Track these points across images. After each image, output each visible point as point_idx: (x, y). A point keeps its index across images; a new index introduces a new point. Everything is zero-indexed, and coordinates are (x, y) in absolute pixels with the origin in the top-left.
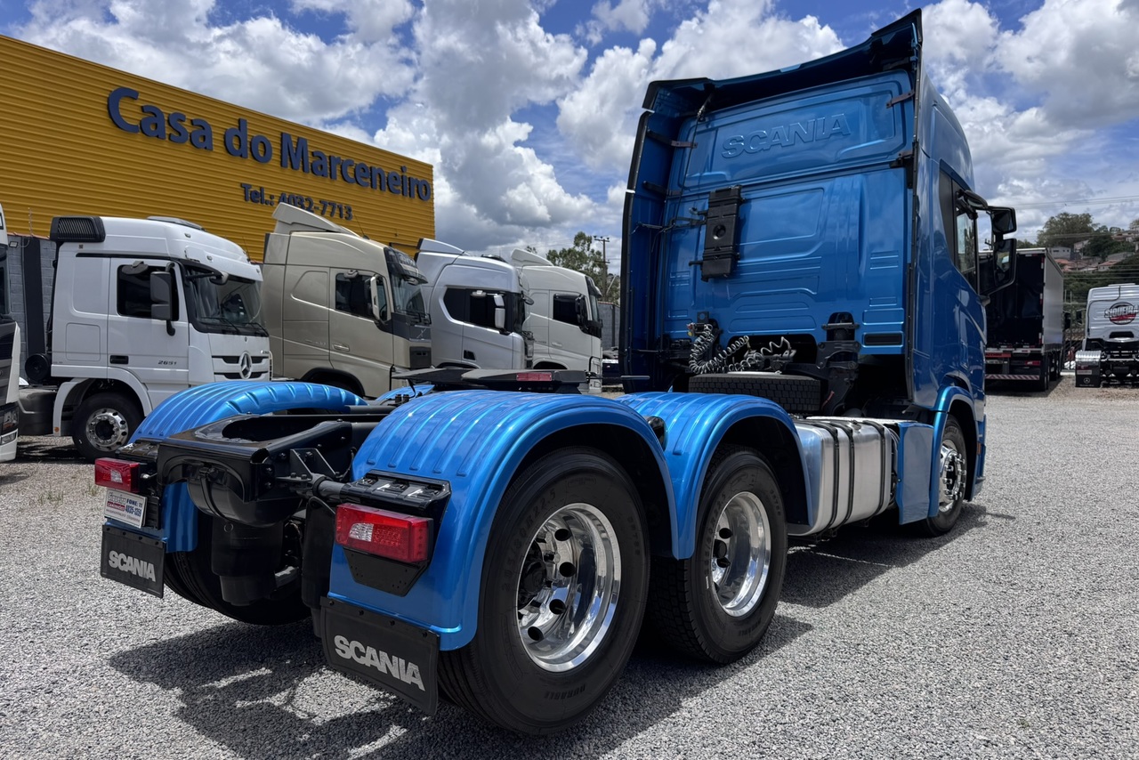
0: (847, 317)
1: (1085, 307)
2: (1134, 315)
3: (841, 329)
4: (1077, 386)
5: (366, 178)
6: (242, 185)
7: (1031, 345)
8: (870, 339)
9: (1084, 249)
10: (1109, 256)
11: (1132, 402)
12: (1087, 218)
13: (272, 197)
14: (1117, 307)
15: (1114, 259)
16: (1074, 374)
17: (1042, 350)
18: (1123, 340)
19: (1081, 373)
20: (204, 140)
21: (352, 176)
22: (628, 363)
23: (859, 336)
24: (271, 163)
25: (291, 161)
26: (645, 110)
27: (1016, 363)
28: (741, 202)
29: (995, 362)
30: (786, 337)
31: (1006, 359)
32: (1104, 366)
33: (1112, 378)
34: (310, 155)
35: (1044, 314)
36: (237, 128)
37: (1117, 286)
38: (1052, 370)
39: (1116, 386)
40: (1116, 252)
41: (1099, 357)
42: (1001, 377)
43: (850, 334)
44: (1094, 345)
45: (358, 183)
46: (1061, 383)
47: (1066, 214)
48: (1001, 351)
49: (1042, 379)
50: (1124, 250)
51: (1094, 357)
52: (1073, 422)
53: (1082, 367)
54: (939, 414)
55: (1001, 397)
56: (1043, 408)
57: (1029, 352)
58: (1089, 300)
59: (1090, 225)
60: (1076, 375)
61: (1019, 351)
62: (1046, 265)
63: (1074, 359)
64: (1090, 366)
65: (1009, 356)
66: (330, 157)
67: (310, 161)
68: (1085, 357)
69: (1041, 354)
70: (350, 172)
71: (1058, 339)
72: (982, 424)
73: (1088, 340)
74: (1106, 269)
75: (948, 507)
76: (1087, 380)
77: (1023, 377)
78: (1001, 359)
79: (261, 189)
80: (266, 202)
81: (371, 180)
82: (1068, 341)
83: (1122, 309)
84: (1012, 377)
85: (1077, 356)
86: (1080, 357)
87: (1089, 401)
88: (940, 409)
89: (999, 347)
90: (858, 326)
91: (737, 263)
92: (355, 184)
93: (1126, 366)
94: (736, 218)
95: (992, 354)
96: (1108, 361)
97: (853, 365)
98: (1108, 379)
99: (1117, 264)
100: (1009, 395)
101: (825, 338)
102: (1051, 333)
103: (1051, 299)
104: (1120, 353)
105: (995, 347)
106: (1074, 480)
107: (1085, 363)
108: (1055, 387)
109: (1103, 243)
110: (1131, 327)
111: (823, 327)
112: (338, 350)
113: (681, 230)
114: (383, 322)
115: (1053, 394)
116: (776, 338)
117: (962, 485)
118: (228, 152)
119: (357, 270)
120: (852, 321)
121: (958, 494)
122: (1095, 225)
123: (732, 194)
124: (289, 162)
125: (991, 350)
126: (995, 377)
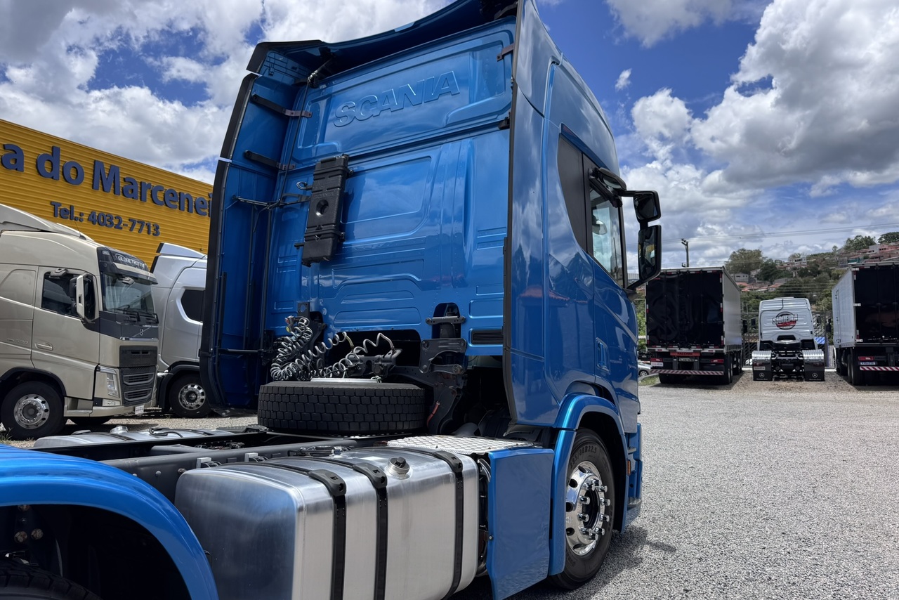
0: (453, 309)
1: (758, 315)
2: (795, 322)
3: (447, 323)
4: (755, 379)
5: (175, 202)
6: (51, 203)
7: (716, 346)
8: (479, 337)
9: (758, 275)
10: (775, 281)
11: (798, 394)
12: (758, 253)
13: (81, 214)
14: (781, 316)
15: (779, 283)
16: (751, 369)
17: (725, 350)
18: (787, 342)
19: (757, 369)
20: (16, 162)
21: (161, 200)
22: (214, 366)
23: (466, 331)
24: (82, 185)
25: (102, 185)
26: (249, 72)
27: (705, 361)
28: (348, 175)
29: (687, 360)
30: (385, 332)
31: (696, 357)
32: (774, 363)
33: (781, 372)
34: (121, 180)
35: (724, 320)
36: (51, 154)
37: (780, 299)
38: (735, 366)
39: (784, 380)
40: (779, 278)
41: (770, 356)
42: (693, 372)
43: (456, 330)
44: (766, 346)
45: (167, 205)
46: (743, 377)
47: (743, 250)
48: (692, 351)
49: (726, 374)
50: (785, 277)
51: (766, 355)
52: (749, 415)
53: (758, 364)
54: (563, 433)
55: (694, 390)
56: (727, 400)
57: (714, 351)
58: (760, 310)
59: (761, 258)
60: (754, 371)
61: (706, 350)
62: (724, 280)
63: (751, 357)
64: (763, 363)
65: (699, 355)
66: (141, 183)
67: (122, 185)
68: (759, 356)
69: (723, 353)
70: (160, 196)
71: (739, 341)
72: (635, 436)
73: (761, 342)
74: (774, 289)
75: (587, 549)
76: (762, 375)
77: (710, 373)
78: (692, 357)
79: (71, 207)
80: (76, 219)
81: (180, 204)
82: (747, 343)
83: (785, 317)
84: (701, 373)
85: (753, 355)
86: (755, 355)
87: (764, 393)
88: (565, 425)
89: (690, 348)
90: (465, 321)
91: (342, 245)
92: (164, 206)
93: (791, 363)
94: (341, 192)
95: (685, 353)
96: (777, 359)
97: (457, 369)
98: (778, 373)
99: (781, 286)
100: (700, 388)
101: (431, 335)
102: (732, 336)
103: (730, 310)
104: (786, 353)
105: (687, 347)
106: (744, 487)
107: (760, 360)
108: (738, 380)
109: (770, 272)
110: (792, 332)
111: (428, 321)
112: (41, 349)
113: (290, 209)
114: (89, 321)
115: (735, 387)
116: (372, 335)
117: (605, 518)
118: (40, 174)
119: (66, 269)
120: (458, 314)
121: (600, 530)
122: (765, 258)
123: (337, 164)
124: (100, 185)
125: (684, 350)
126: (688, 372)
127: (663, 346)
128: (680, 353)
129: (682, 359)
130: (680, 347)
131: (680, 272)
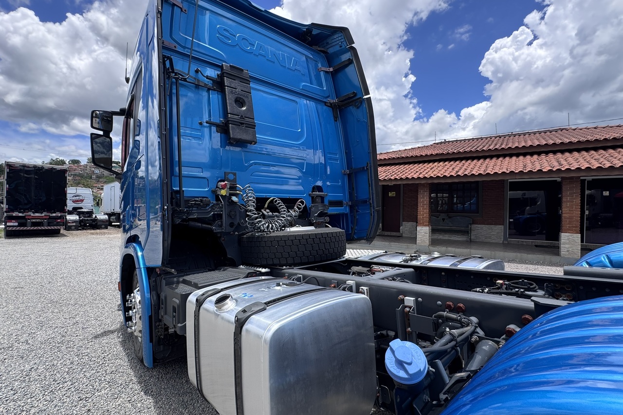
2: (83, 200)
3: (318, 196)
7: (61, 212)
14: (75, 197)
18: (83, 210)
19: (70, 225)
23: (326, 201)
27: (51, 221)
29: (38, 220)
31: (45, 219)
32: (80, 221)
41: (78, 217)
42: (43, 228)
44: (72, 212)
48: (43, 215)
51: (75, 217)
53: (71, 222)
57: (59, 215)
61: (54, 215)
64: (74, 221)
65: (48, 217)
68: (71, 217)
76: (73, 228)
78: (43, 219)
83: (78, 197)
84: (49, 228)
89: (42, 213)
93: (91, 221)
95: (37, 216)
96: (82, 219)
104: (86, 216)
105: (40, 213)
107: (72, 220)
110: (83, 205)
125: (37, 215)
126: (40, 228)
127: (20, 212)
128: (34, 217)
129: (34, 220)
130: (34, 213)
131: (36, 167)
